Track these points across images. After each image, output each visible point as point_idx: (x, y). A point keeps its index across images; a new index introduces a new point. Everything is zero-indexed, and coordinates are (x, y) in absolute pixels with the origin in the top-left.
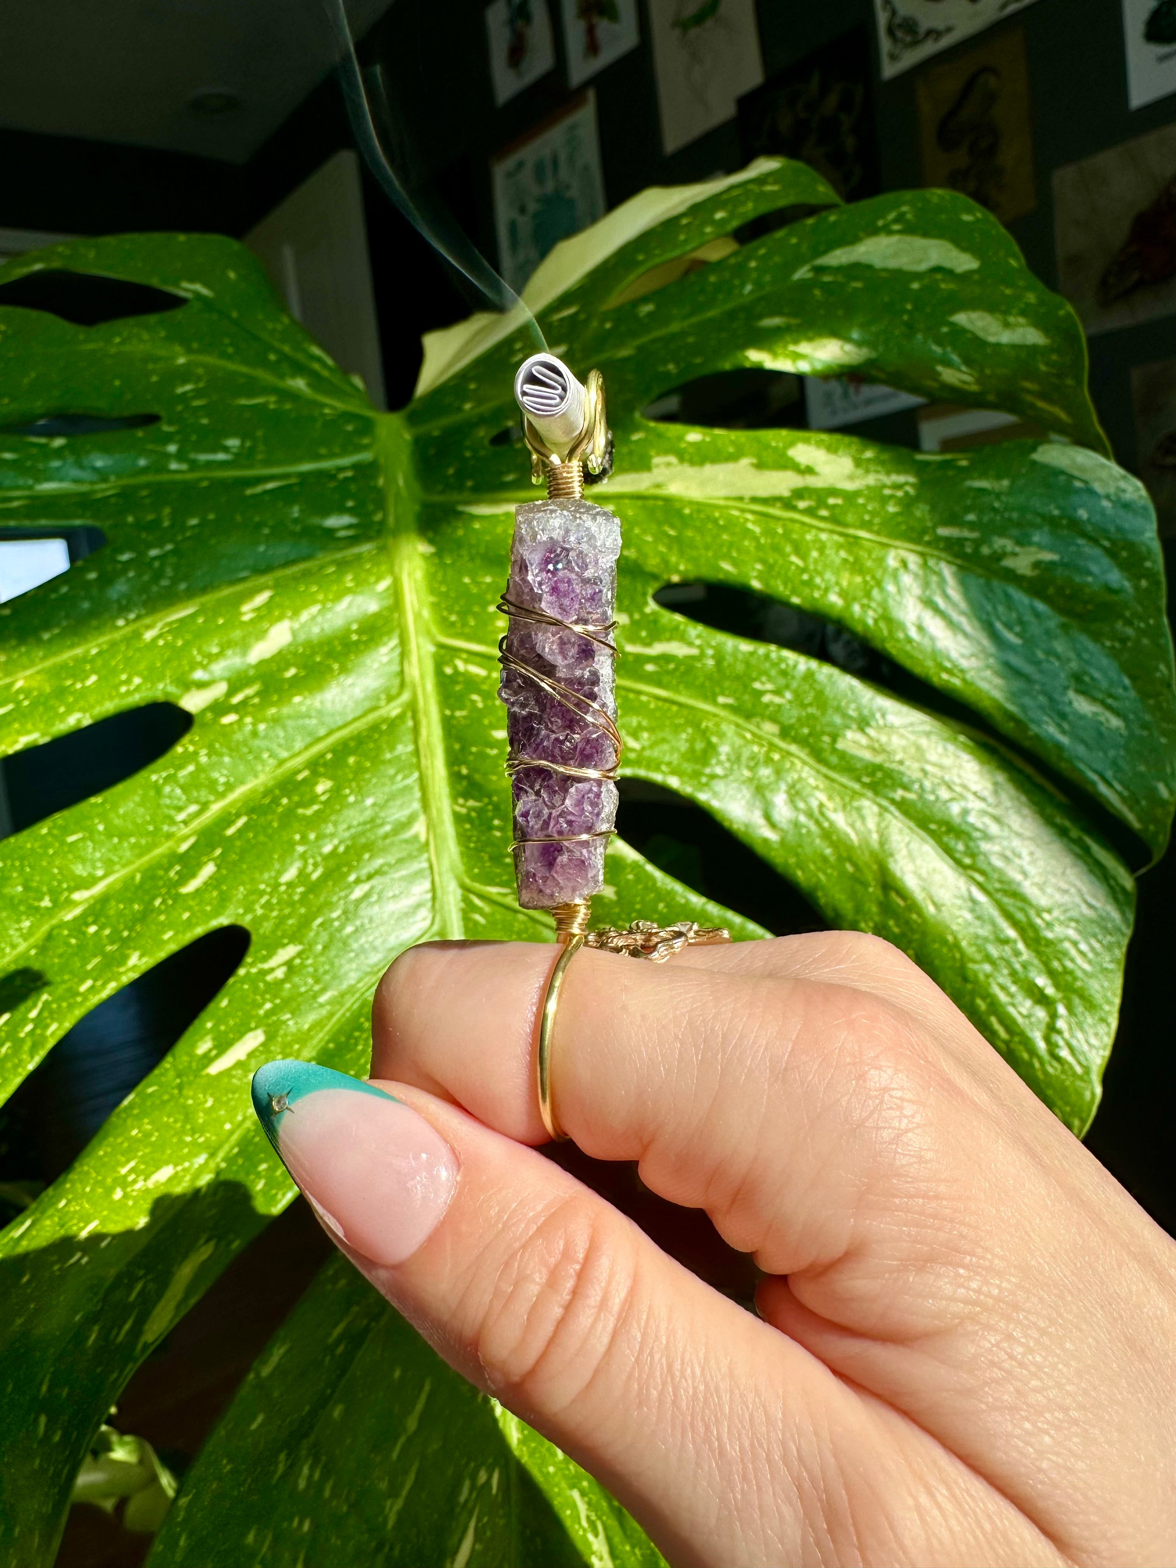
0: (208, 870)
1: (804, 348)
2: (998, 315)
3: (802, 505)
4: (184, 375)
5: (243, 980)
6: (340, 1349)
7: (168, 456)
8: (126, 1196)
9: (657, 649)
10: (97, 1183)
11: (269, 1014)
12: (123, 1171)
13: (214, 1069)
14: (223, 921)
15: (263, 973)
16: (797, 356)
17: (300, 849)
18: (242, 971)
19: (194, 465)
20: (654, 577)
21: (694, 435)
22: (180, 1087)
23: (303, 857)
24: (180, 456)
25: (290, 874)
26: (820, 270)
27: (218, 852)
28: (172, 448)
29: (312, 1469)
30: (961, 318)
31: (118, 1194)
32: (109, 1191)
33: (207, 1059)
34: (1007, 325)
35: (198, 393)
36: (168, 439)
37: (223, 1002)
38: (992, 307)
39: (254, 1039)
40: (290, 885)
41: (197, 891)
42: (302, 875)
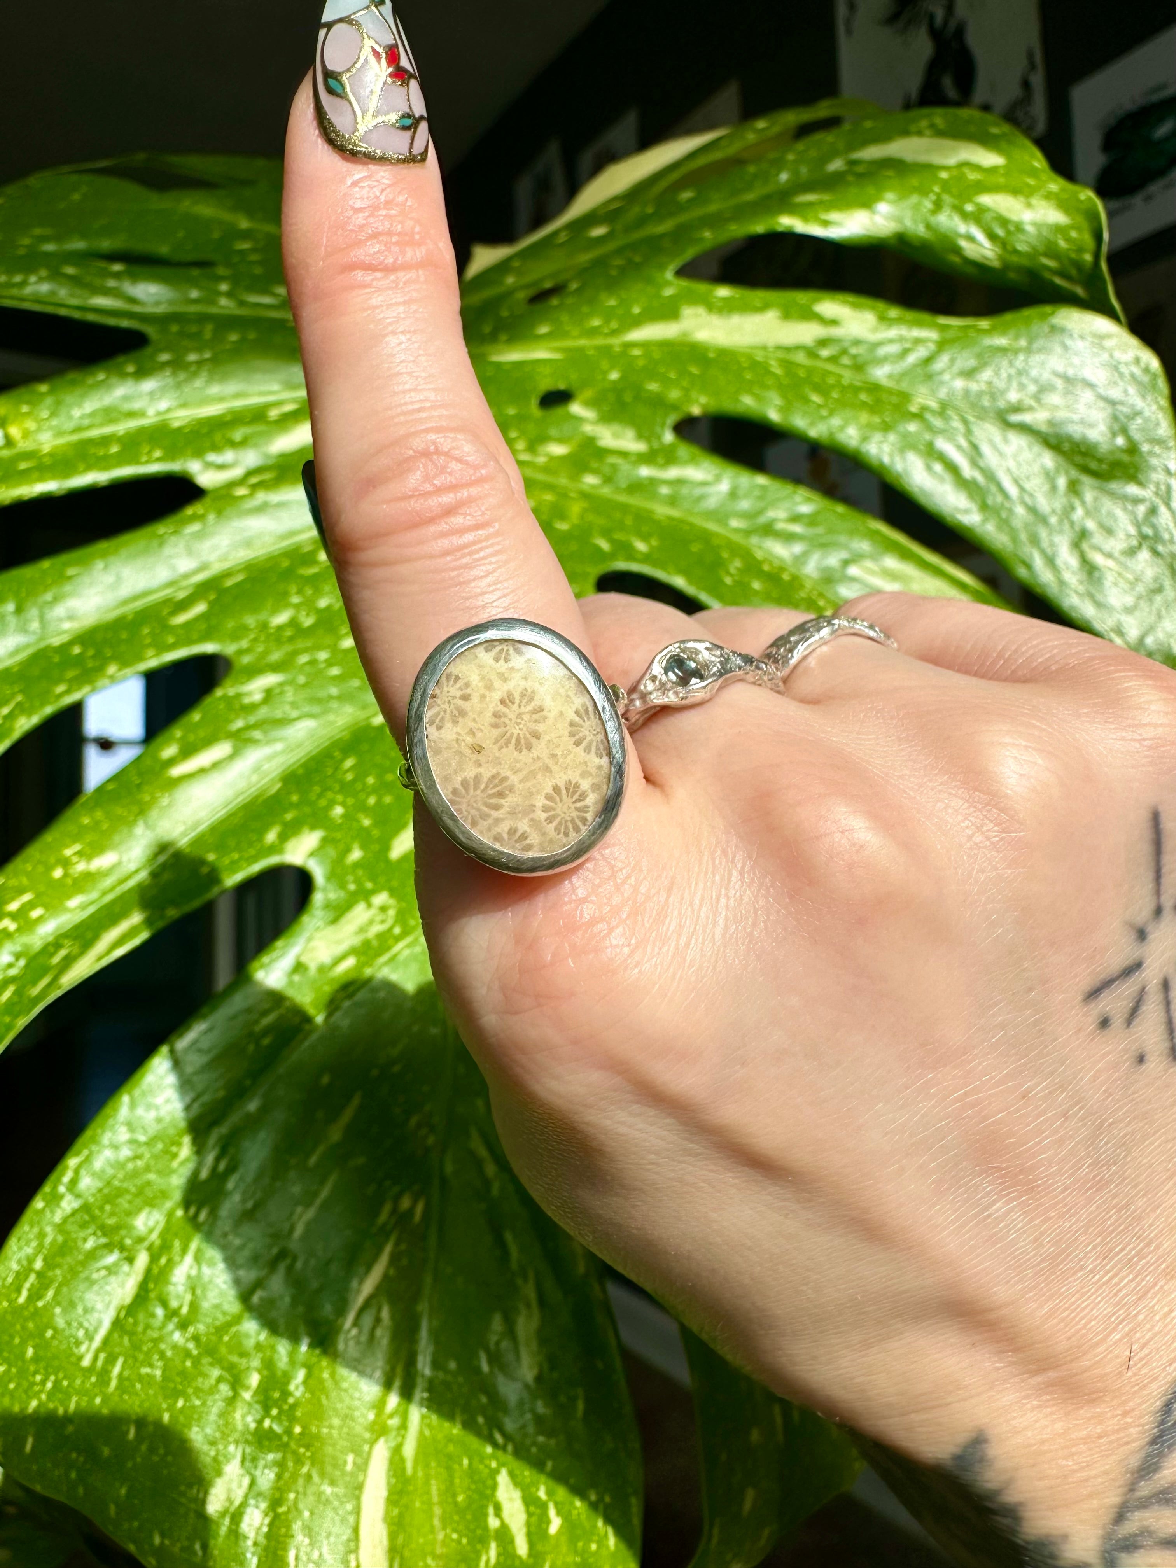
0: (200, 608)
1: (834, 216)
2: (1022, 199)
3: (825, 353)
4: (246, 235)
5: (220, 699)
6: (266, 1041)
7: (220, 294)
8: (66, 875)
9: (673, 473)
10: (40, 862)
11: (240, 730)
12: (68, 852)
13: (176, 771)
14: (209, 648)
15: (239, 696)
16: (826, 223)
17: (295, 600)
18: (219, 692)
19: (242, 303)
20: (674, 407)
21: (723, 292)
22: (139, 786)
23: (297, 607)
24: (229, 294)
25: (281, 618)
26: (853, 163)
27: (212, 597)
28: (224, 287)
29: (218, 1159)
30: (986, 199)
31: (58, 873)
32: (50, 868)
33: (172, 762)
34: (1029, 205)
35: (254, 250)
36: (222, 279)
37: (196, 716)
38: (1015, 192)
39: (221, 750)
40: (280, 628)
41: (187, 625)
42: (293, 623)
